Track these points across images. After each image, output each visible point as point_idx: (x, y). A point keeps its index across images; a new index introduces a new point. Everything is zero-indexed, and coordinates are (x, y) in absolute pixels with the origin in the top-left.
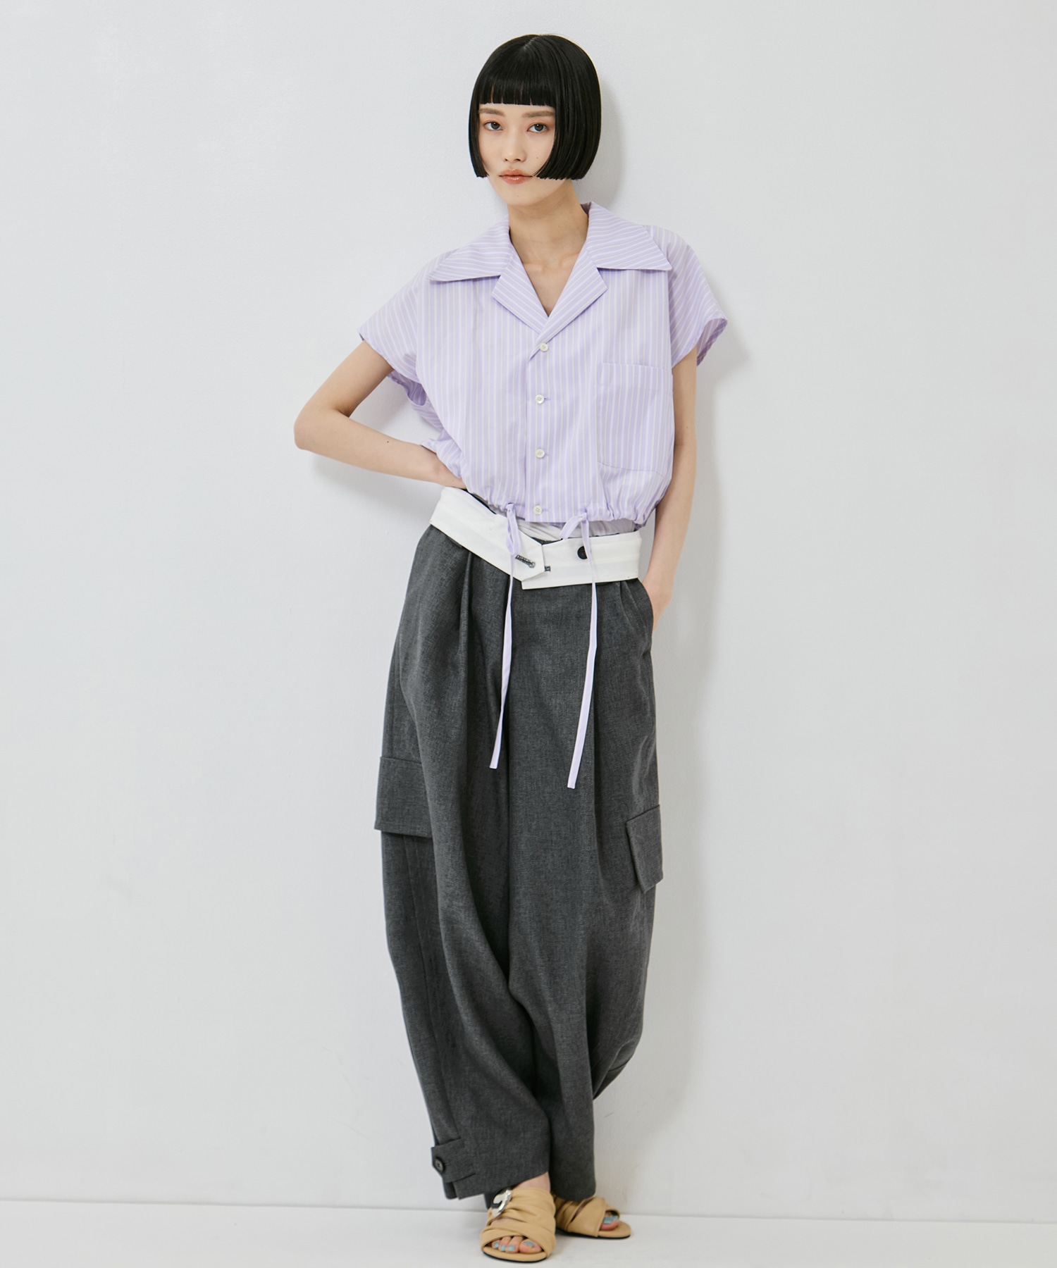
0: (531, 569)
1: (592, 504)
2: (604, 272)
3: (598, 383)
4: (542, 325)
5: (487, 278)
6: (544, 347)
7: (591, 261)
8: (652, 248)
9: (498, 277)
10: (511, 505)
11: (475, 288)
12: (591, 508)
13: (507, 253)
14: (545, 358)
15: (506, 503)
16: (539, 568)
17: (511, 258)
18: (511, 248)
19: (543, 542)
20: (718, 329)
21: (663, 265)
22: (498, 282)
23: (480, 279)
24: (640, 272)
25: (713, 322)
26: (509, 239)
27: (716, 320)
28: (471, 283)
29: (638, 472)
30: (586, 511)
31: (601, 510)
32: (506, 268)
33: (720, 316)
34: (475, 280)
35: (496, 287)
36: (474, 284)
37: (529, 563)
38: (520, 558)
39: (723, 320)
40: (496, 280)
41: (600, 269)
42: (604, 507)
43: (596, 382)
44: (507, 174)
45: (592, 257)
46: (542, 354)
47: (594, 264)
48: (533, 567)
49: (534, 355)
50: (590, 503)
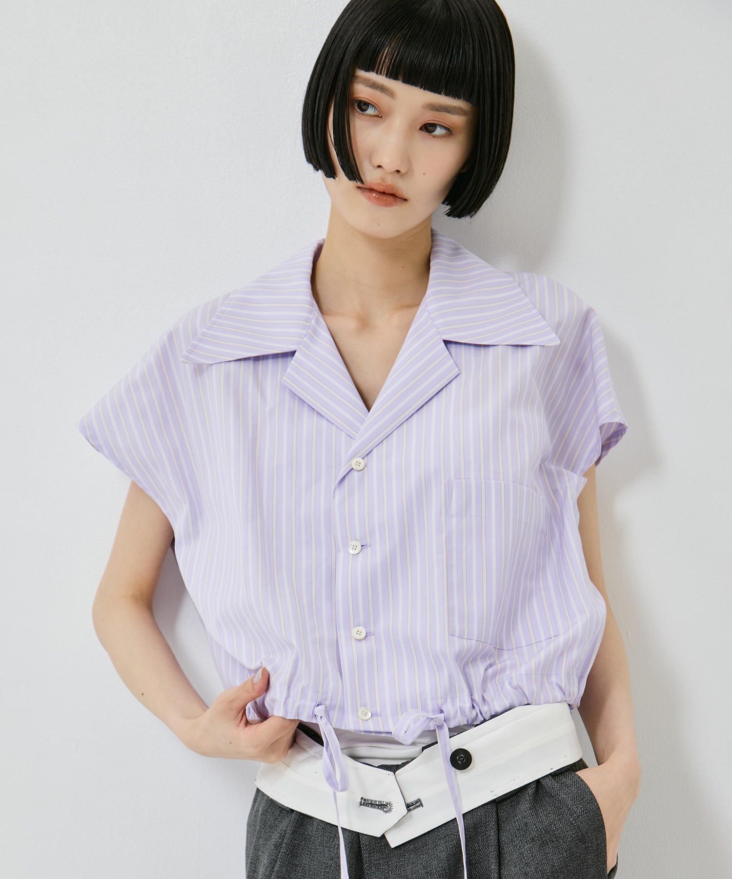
0: (388, 814)
1: (449, 700)
2: (453, 348)
3: (447, 512)
4: (357, 424)
5: (276, 356)
6: (357, 462)
7: (434, 330)
8: (529, 314)
9: (293, 353)
10: (322, 708)
11: (256, 371)
12: (448, 708)
13: (305, 315)
14: (361, 480)
15: (314, 704)
16: (399, 809)
17: (313, 322)
18: (312, 305)
19: (394, 769)
20: (611, 437)
21: (547, 338)
22: (293, 362)
23: (265, 357)
24: (510, 348)
25: (605, 427)
26: (310, 291)
27: (611, 424)
28: (251, 363)
29: (515, 651)
30: (442, 712)
31: (462, 710)
32: (305, 339)
33: (617, 419)
34: (257, 359)
35: (289, 370)
36: (254, 364)
37: (383, 806)
38: (366, 803)
39: (621, 425)
40: (289, 359)
41: (447, 342)
42: (468, 705)
43: (443, 511)
44: (375, 188)
45: (437, 322)
46: (355, 474)
47: (439, 333)
48: (390, 810)
49: (344, 478)
50: (446, 699)
